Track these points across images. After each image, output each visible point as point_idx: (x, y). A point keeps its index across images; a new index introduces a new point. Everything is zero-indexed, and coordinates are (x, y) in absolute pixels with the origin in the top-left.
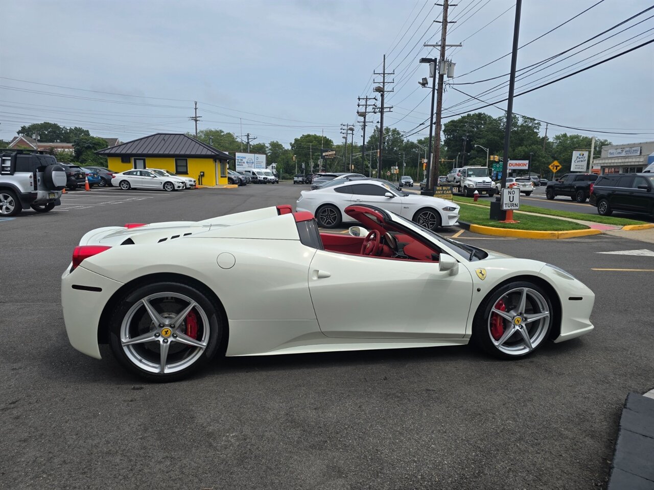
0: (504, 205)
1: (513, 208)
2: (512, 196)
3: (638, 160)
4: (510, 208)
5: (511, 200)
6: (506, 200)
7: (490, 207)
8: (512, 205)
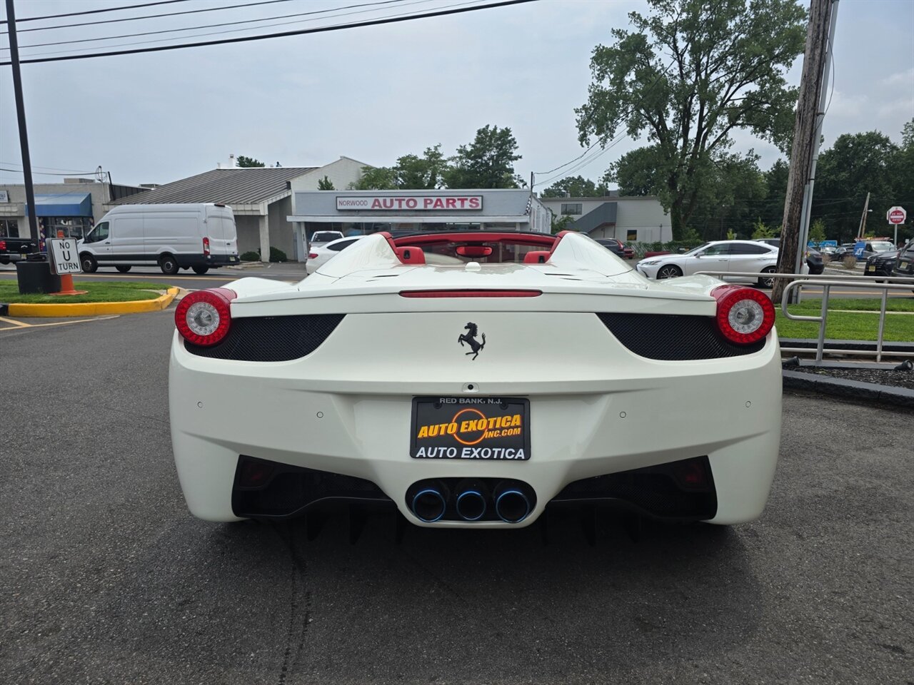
0: (58, 267)
1: (72, 271)
2: (66, 250)
3: (8, 209)
4: (67, 271)
5: (67, 258)
6: (59, 259)
7: (16, 274)
8: (70, 265)
